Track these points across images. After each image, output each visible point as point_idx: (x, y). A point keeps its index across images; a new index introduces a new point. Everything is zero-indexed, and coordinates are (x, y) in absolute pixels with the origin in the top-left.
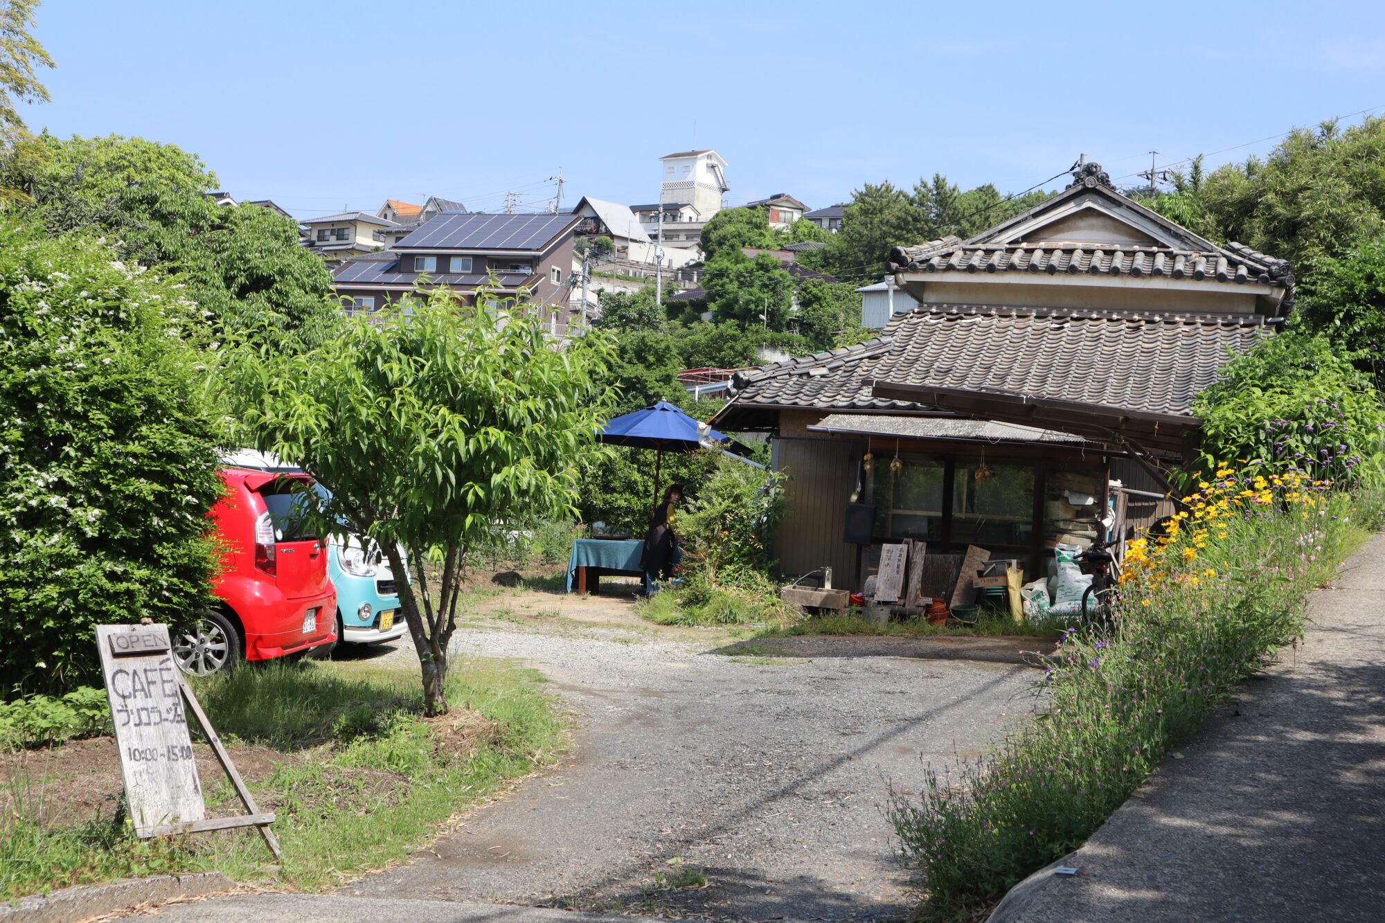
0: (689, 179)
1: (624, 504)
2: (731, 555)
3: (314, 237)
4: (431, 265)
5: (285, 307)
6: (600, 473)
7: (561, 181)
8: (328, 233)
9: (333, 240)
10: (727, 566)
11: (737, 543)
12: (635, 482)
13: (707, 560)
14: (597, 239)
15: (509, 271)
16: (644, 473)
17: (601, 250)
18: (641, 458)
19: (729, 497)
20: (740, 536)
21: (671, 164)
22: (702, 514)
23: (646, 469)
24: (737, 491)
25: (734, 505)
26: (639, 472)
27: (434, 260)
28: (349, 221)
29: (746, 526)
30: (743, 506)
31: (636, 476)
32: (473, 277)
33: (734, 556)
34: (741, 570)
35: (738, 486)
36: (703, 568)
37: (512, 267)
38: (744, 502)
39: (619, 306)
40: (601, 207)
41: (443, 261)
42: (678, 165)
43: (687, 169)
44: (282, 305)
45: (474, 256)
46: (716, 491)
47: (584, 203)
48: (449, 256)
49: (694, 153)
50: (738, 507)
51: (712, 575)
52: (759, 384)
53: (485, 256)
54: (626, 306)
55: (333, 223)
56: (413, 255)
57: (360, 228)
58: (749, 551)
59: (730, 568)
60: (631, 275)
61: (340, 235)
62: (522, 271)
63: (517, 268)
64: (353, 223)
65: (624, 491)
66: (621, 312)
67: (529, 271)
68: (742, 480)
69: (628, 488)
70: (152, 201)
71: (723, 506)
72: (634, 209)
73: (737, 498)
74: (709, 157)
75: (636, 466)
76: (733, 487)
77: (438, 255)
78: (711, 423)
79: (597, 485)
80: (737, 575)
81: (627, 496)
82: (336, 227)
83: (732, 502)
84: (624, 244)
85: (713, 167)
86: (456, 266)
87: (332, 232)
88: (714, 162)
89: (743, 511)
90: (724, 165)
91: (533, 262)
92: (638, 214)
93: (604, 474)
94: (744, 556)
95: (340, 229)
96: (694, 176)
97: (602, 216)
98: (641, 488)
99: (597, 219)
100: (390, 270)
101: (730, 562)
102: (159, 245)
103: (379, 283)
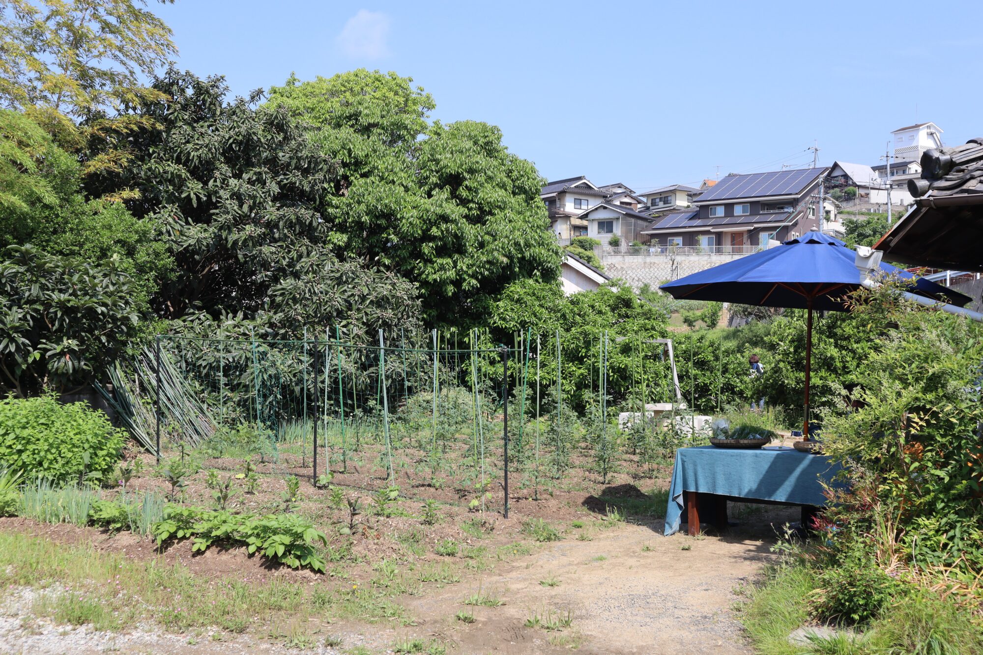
0: (914, 145)
1: (819, 382)
2: (928, 498)
3: (649, 204)
4: (720, 212)
5: (474, 202)
6: (792, 350)
7: (816, 150)
8: (658, 200)
9: (661, 204)
10: (922, 521)
11: (941, 473)
12: (832, 358)
13: (878, 508)
14: (846, 189)
15: (777, 211)
16: (842, 348)
17: (850, 197)
18: (839, 331)
19: (917, 380)
20: (948, 457)
21: (899, 136)
22: (860, 416)
23: (844, 343)
24: (934, 368)
25: (930, 396)
26: (836, 347)
27: (723, 208)
28: (671, 191)
29: (959, 438)
30: (950, 398)
31: (833, 352)
32: (751, 217)
33: (936, 499)
34: (952, 526)
35: (937, 358)
36: (867, 524)
37: (779, 208)
38: (950, 389)
39: (857, 227)
40: (848, 167)
41: (729, 208)
42: (905, 136)
43: (912, 138)
44: (472, 201)
45: (751, 203)
46: (889, 368)
47: (836, 166)
48: (733, 204)
49: (917, 126)
50: (939, 399)
51: (889, 538)
52: (973, 165)
53: (758, 202)
54: (863, 226)
55: (660, 193)
56: (708, 206)
57: (678, 195)
58: (969, 488)
59: (928, 524)
60: (872, 211)
61: (666, 201)
62: (786, 210)
63: (782, 208)
64: (673, 192)
65: (820, 368)
66: (860, 230)
67: (791, 210)
68: (944, 345)
69: (824, 364)
70: (355, 116)
71: (904, 400)
72: (874, 169)
73: (934, 382)
74: (929, 127)
75: (832, 340)
76: (926, 360)
77: (725, 205)
78: (883, 247)
79: (789, 363)
80: (943, 539)
81: (823, 373)
82: (663, 196)
83: (925, 390)
84: (867, 191)
85: (932, 134)
86: (738, 210)
87: (661, 199)
88: (933, 130)
89: (949, 408)
90: (940, 132)
91: (794, 203)
92: (877, 172)
93: (795, 351)
94: (958, 498)
95: (665, 196)
96: (918, 141)
97: (849, 174)
98: (839, 364)
99: (846, 176)
100: (692, 218)
101: (929, 511)
102: (350, 151)
103: (685, 227)
